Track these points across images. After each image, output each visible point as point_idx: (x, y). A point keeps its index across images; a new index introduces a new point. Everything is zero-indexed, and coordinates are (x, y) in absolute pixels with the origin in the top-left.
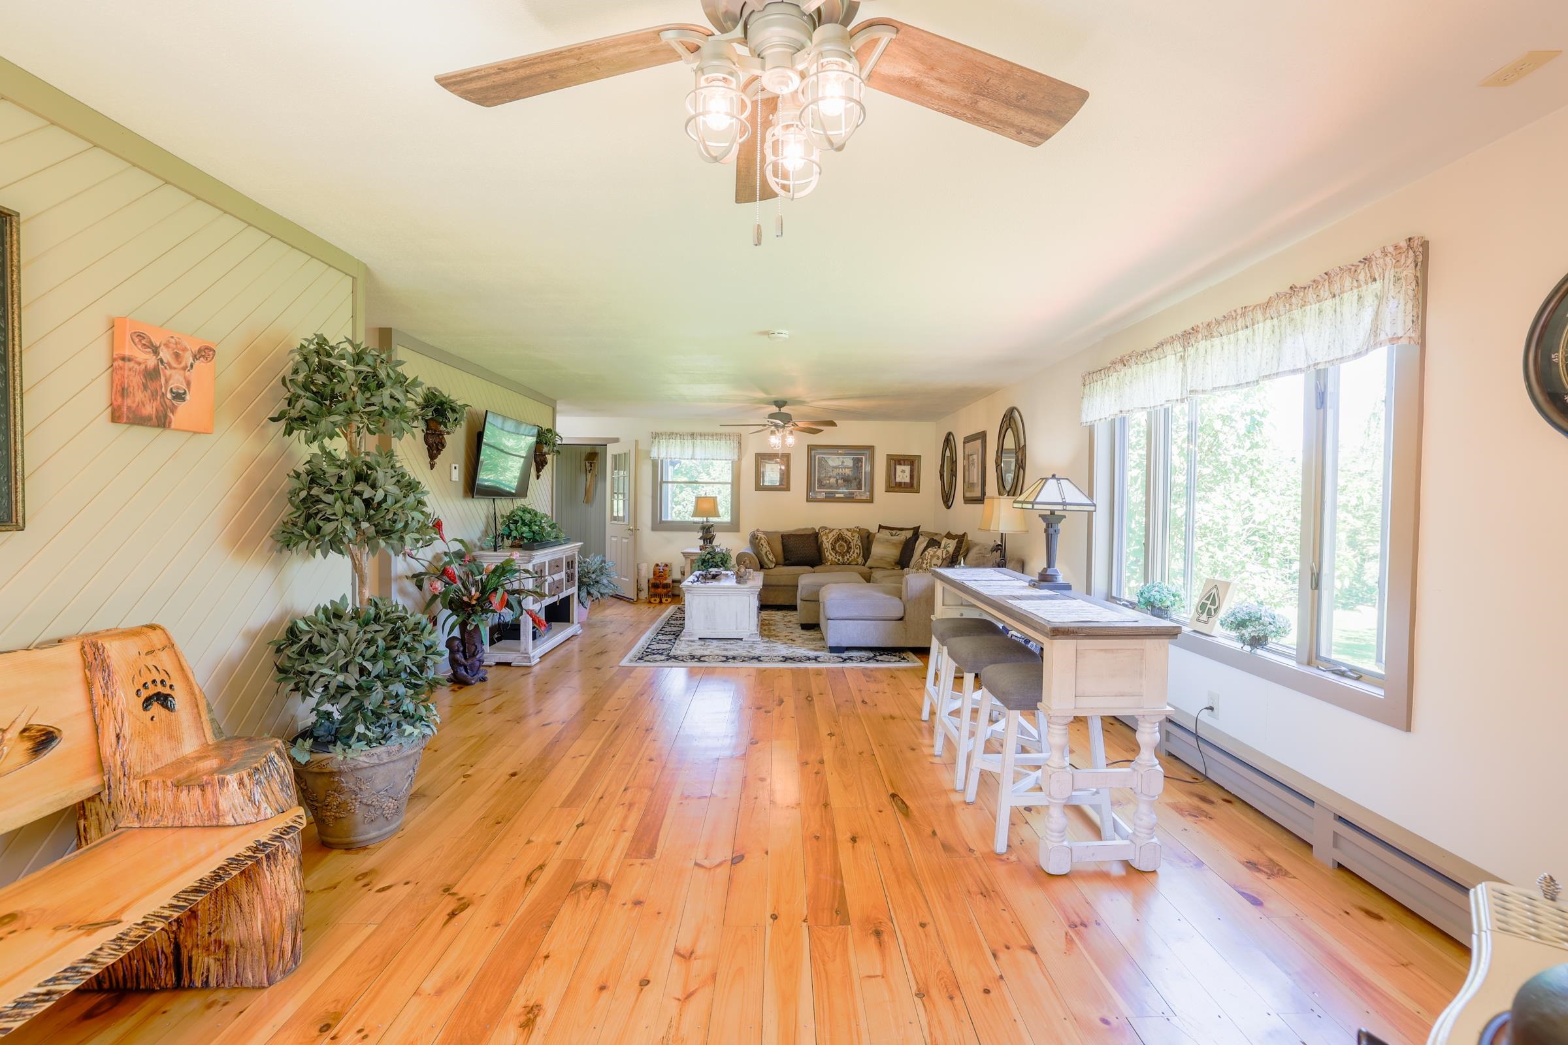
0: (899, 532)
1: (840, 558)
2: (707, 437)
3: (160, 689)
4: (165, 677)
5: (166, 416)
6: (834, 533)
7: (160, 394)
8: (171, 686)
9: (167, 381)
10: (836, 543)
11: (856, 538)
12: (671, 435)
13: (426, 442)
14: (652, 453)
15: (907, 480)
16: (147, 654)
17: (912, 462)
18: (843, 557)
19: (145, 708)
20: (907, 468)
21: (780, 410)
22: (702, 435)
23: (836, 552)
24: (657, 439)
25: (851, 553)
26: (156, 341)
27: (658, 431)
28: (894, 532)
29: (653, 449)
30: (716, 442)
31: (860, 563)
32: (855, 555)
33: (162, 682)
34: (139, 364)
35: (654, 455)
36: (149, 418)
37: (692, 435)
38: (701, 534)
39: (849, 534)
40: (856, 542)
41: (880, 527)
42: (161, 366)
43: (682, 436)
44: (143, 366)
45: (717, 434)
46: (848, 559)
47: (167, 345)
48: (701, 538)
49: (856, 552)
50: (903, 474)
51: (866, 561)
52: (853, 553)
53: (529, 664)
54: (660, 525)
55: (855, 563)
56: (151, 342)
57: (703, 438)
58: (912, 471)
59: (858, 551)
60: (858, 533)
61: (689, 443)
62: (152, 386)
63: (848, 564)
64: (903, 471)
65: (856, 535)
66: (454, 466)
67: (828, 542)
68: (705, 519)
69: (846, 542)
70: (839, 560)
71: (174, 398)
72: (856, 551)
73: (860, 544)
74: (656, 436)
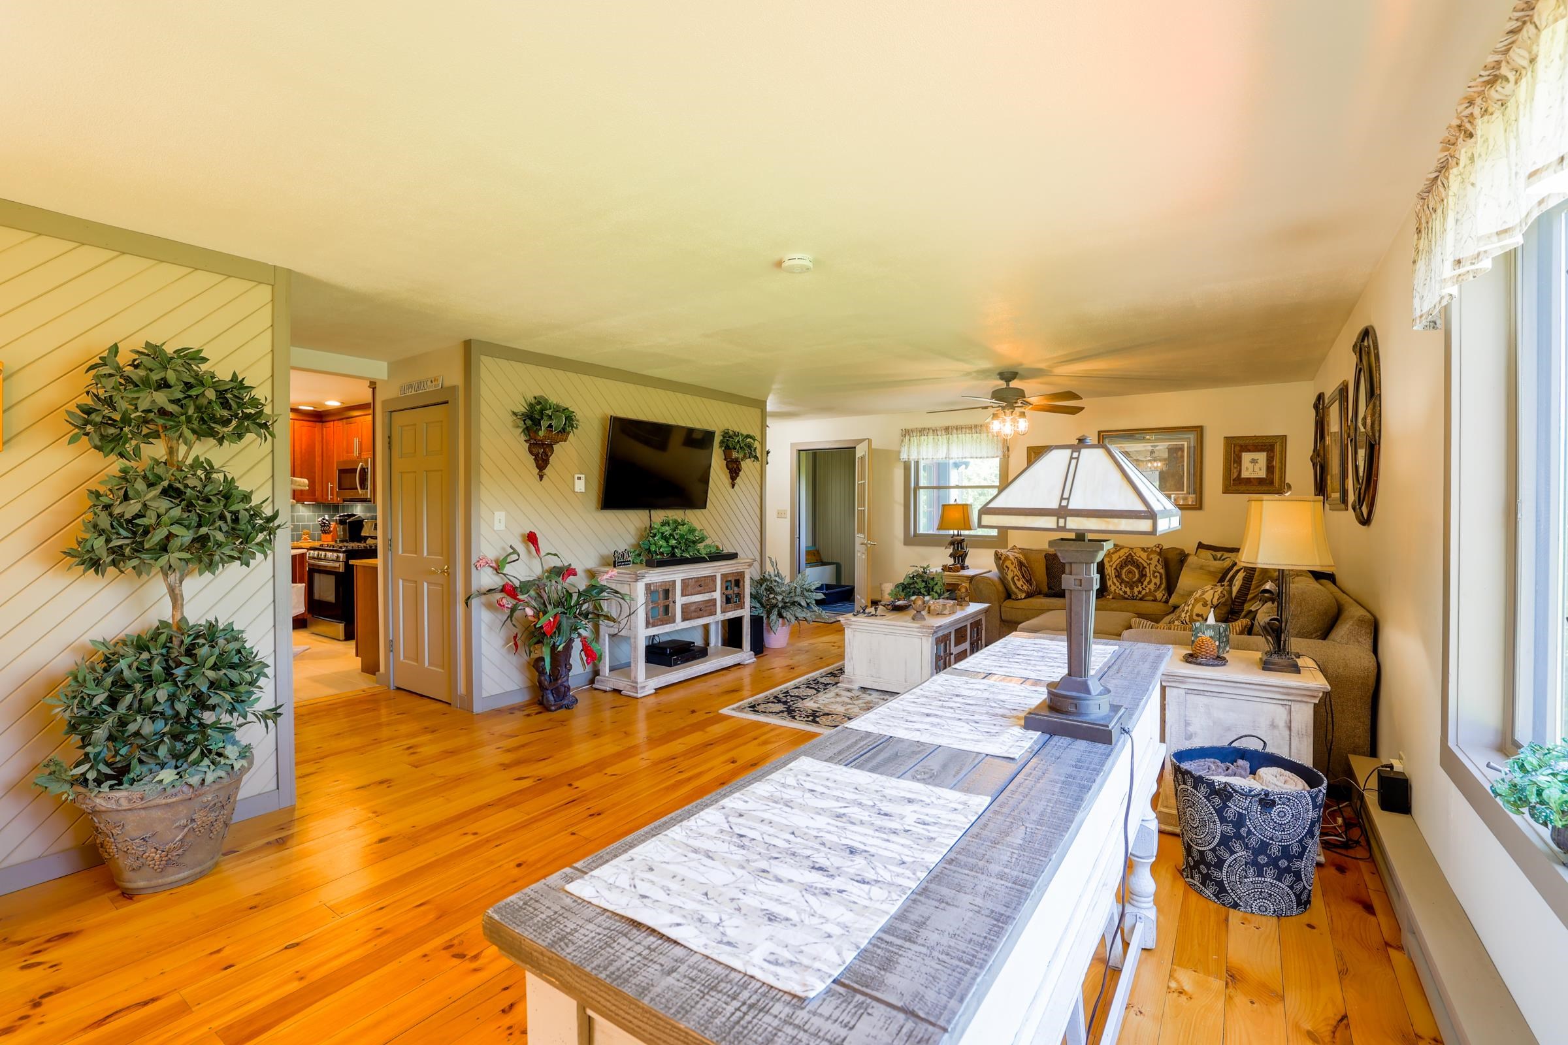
0: (1226, 555)
1: (1128, 590)
2: (964, 430)
6: (1122, 553)
10: (1122, 567)
11: (1154, 562)
12: (923, 431)
13: (531, 452)
14: (902, 454)
15: (1262, 474)
17: (1272, 447)
18: (1132, 588)
20: (1262, 457)
21: (1008, 385)
22: (958, 428)
23: (1122, 582)
24: (907, 437)
25: (1145, 583)
27: (909, 427)
28: (1219, 554)
29: (903, 449)
30: (975, 435)
31: (1159, 599)
32: (1152, 586)
35: (904, 456)
37: (947, 430)
38: (950, 550)
39: (1144, 555)
40: (1154, 566)
41: (1201, 546)
43: (935, 431)
45: (976, 426)
46: (1140, 592)
48: (951, 556)
49: (1153, 582)
50: (1254, 465)
51: (1170, 595)
52: (1149, 583)
53: (635, 695)
54: (913, 539)
55: (1151, 598)
57: (959, 432)
58: (1270, 460)
59: (1157, 581)
60: (1160, 554)
61: (943, 439)
63: (1141, 599)
64: (1254, 461)
65: (1155, 558)
66: (576, 476)
67: (1111, 566)
68: (956, 532)
69: (1138, 567)
70: (1125, 593)
72: (1154, 580)
73: (1162, 571)
74: (907, 433)
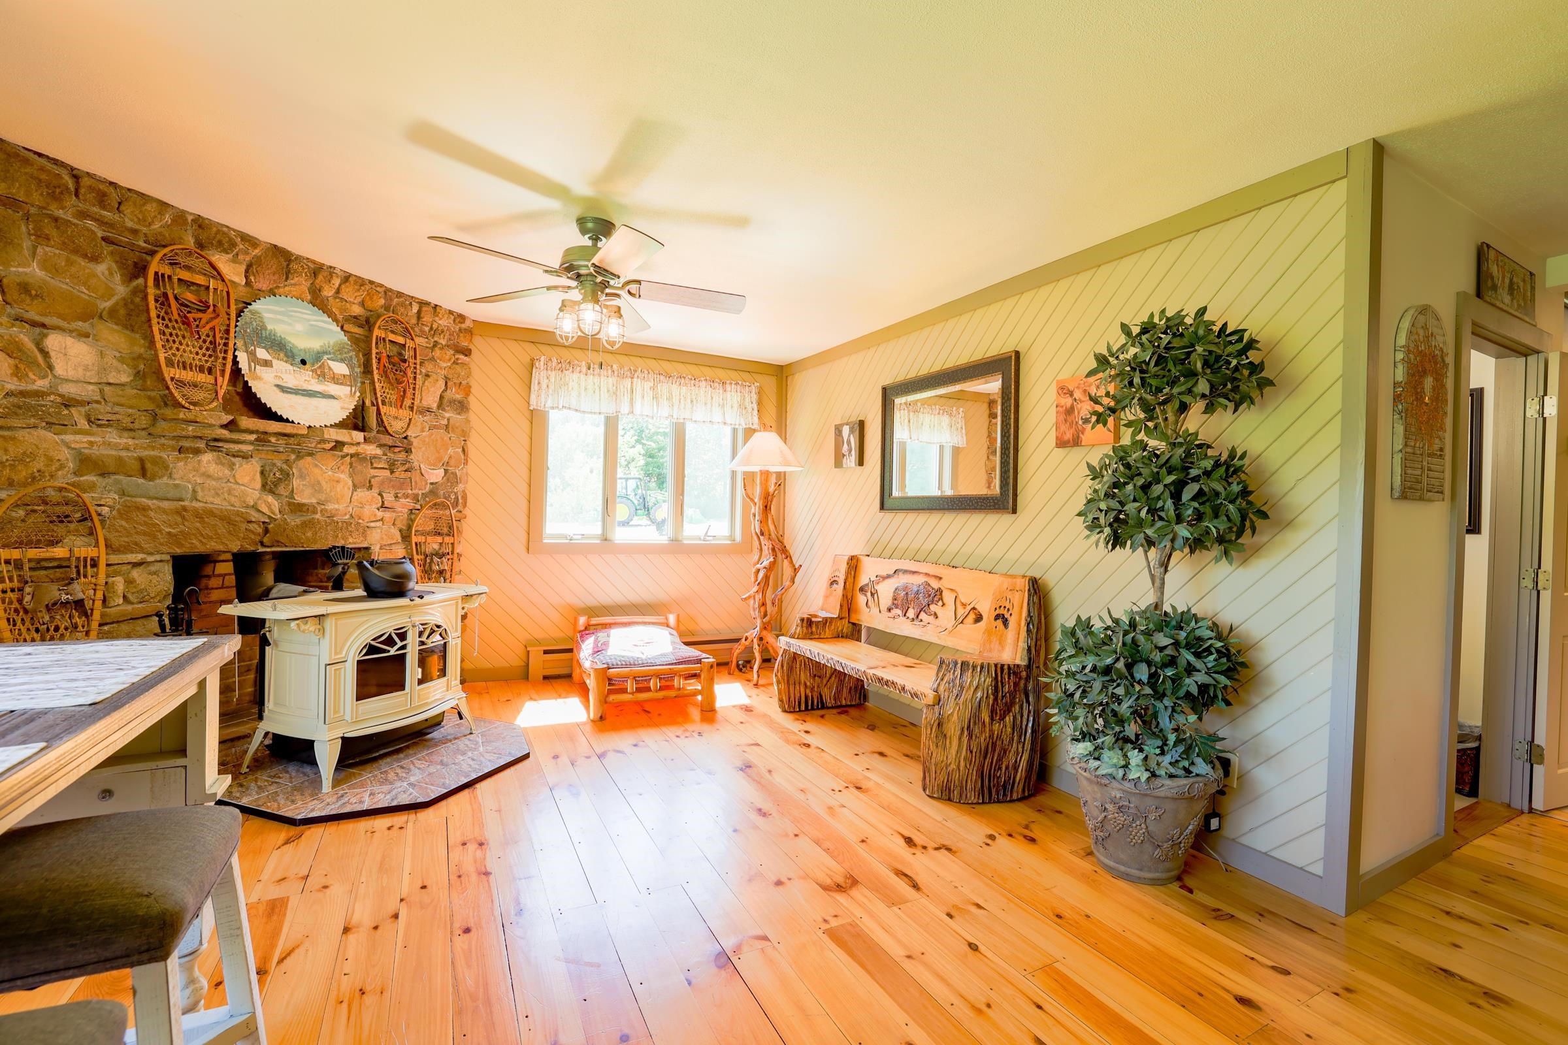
3: (1005, 612)
4: (1011, 609)
5: (1078, 437)
7: (1074, 423)
8: (1011, 615)
9: (1079, 413)
16: (1011, 590)
19: (996, 619)
26: (1071, 388)
33: (1008, 610)
34: (1062, 407)
36: (1068, 441)
42: (1075, 403)
44: (1064, 408)
47: (1078, 388)
56: (1068, 390)
62: (1069, 418)
71: (1084, 423)
